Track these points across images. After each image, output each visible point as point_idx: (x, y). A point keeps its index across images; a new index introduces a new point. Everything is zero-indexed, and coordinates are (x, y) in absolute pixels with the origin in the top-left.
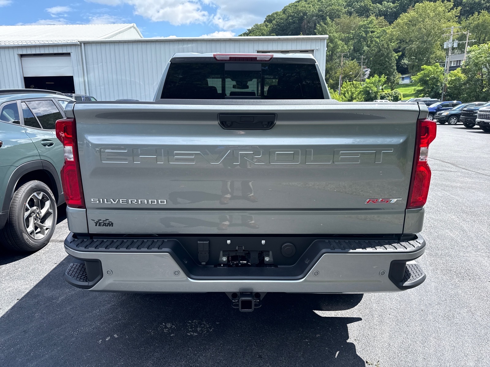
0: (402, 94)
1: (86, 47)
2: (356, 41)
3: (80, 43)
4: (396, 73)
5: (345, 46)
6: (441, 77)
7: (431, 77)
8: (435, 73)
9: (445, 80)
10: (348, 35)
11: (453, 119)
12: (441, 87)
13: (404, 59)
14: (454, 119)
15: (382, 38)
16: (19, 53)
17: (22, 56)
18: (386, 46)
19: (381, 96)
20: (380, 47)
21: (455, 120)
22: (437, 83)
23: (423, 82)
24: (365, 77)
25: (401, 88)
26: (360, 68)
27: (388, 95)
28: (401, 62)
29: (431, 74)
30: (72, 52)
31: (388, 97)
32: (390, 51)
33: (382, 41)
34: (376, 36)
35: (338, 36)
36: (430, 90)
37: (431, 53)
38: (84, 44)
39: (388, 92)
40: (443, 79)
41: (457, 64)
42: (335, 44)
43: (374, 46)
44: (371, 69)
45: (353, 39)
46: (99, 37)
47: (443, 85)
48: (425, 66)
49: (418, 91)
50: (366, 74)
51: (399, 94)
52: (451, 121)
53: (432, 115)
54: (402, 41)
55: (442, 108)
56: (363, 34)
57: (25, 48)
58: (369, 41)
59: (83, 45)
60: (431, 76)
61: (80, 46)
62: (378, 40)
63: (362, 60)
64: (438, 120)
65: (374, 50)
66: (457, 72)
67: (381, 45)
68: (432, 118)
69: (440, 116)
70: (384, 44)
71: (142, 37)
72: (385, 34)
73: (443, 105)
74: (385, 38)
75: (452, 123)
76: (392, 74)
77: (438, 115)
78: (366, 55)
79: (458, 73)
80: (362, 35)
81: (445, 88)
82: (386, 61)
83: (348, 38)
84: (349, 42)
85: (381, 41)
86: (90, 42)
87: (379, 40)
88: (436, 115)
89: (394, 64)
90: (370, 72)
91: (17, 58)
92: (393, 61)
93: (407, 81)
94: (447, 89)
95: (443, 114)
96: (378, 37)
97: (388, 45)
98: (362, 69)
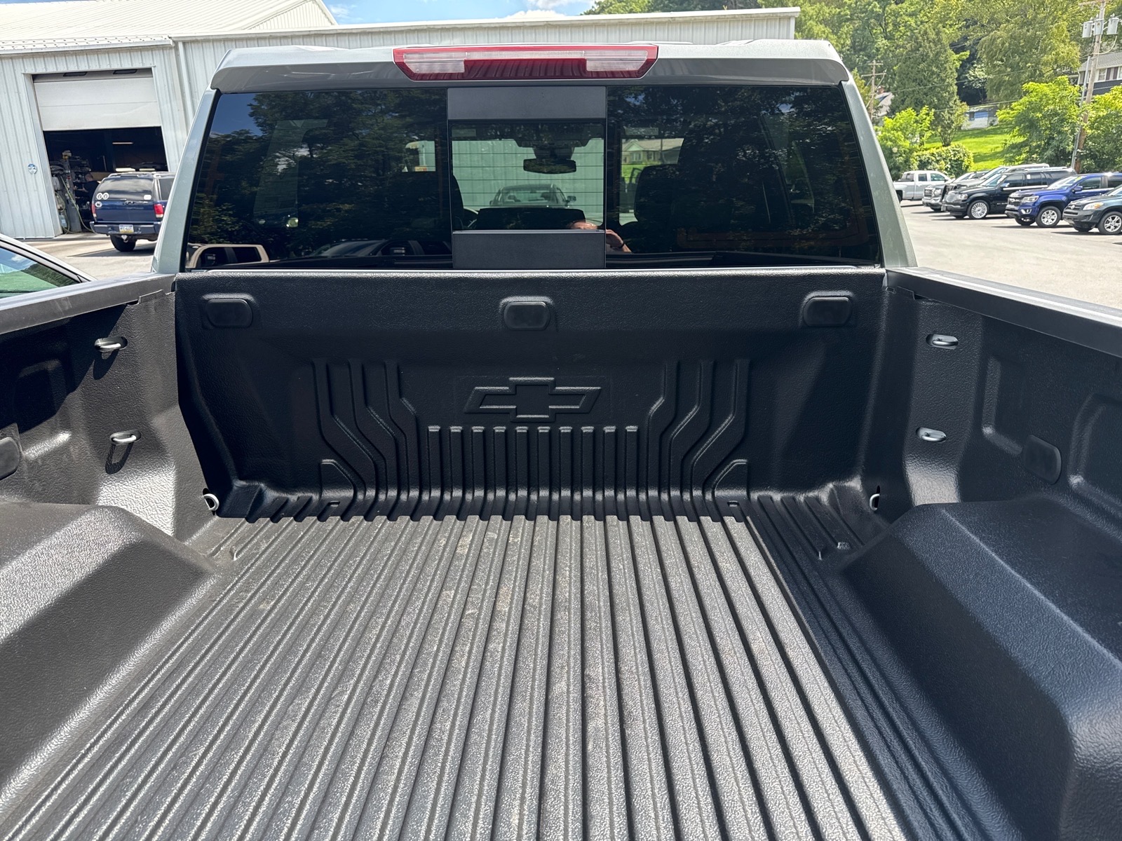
0: (971, 155)
1: (189, 51)
2: (857, 23)
3: (174, 41)
4: (955, 101)
5: (832, 36)
6: (1072, 110)
7: (1048, 111)
8: (1057, 100)
9: (1081, 119)
10: (838, 10)
11: (1113, 218)
12: (1072, 137)
13: (976, 67)
14: (1116, 219)
15: (921, 15)
16: (27, 72)
17: (35, 77)
18: (934, 36)
19: (921, 161)
20: (917, 38)
21: (1118, 222)
22: (1062, 126)
23: (1027, 123)
24: (879, 115)
25: (968, 140)
26: (869, 91)
27: (938, 158)
28: (967, 75)
29: (1047, 104)
30: (155, 64)
31: (938, 162)
32: (943, 46)
33: (922, 22)
34: (906, 11)
35: (815, 13)
36: (1043, 143)
37: (1044, 51)
38: (184, 43)
39: (938, 150)
40: (1077, 117)
41: (1108, 78)
42: (806, 32)
43: (901, 36)
44: (894, 94)
45: (851, 20)
46: (225, 25)
47: (1077, 130)
48: (1031, 85)
49: (1014, 146)
50: (881, 107)
51: (964, 155)
52: (1108, 225)
53: (1056, 208)
54: (971, 22)
55: (1083, 191)
56: (876, 7)
57: (42, 59)
58: (891, 24)
59: (180, 46)
60: (1046, 109)
61: (173, 50)
62: (912, 21)
63: (874, 71)
64: (1073, 222)
65: (903, 47)
66: (1111, 97)
67: (922, 33)
68: (1055, 217)
69: (1080, 213)
70: (928, 30)
71: (334, 21)
72: (929, 6)
73: (1084, 184)
74: (929, 15)
75: (1109, 230)
76: (946, 105)
77: (1074, 209)
78: (882, 58)
79: (1115, 100)
80: (872, 11)
81: (1083, 140)
82: (933, 73)
83: (839, 17)
84: (840, 26)
85: (919, 23)
86: (199, 39)
87: (916, 22)
88: (1068, 210)
89: (952, 81)
90: (892, 100)
91: (23, 83)
92: (950, 71)
93: (981, 122)
94: (1085, 141)
95: (1086, 206)
96: (911, 15)
97: (937, 34)
98: (873, 95)
